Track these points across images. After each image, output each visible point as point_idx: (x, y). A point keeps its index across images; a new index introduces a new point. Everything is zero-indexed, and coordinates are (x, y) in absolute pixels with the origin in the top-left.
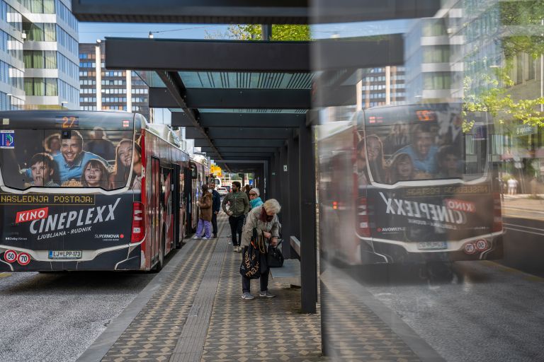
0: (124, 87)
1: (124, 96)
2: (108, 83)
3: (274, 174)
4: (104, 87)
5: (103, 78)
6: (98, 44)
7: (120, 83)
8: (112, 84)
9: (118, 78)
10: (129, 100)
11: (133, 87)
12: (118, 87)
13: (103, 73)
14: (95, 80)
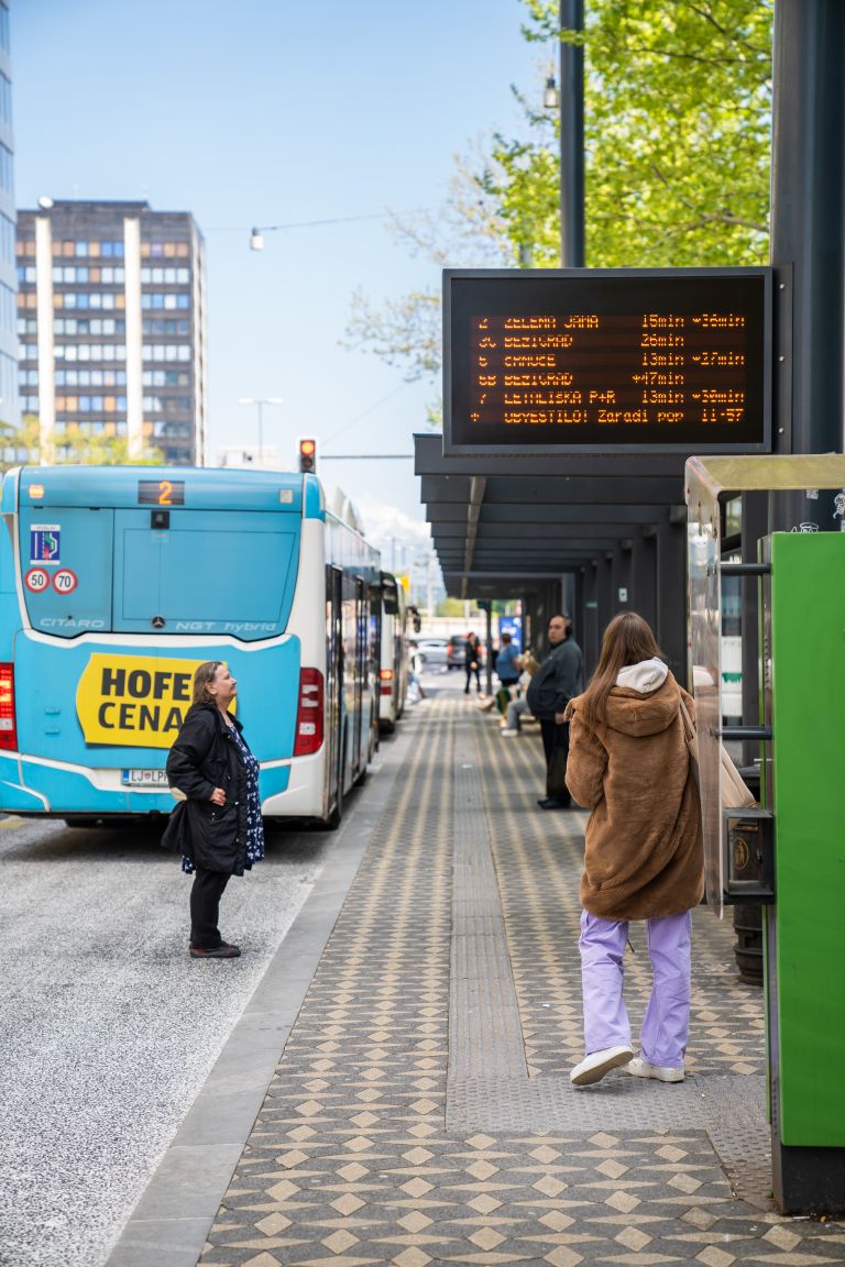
0: (118, 339)
1: (119, 366)
2: (71, 327)
3: (593, 605)
4: (62, 340)
5: (60, 313)
6: (43, 212)
7: (109, 327)
8: (83, 330)
9: (102, 314)
10: (135, 379)
11: (148, 340)
12: (103, 340)
13: (59, 299)
14: (35, 319)
